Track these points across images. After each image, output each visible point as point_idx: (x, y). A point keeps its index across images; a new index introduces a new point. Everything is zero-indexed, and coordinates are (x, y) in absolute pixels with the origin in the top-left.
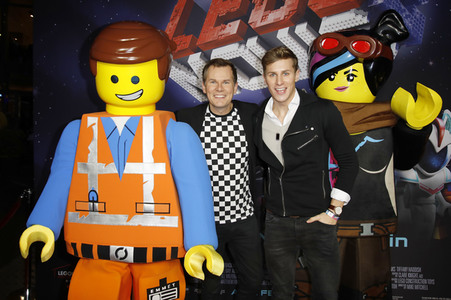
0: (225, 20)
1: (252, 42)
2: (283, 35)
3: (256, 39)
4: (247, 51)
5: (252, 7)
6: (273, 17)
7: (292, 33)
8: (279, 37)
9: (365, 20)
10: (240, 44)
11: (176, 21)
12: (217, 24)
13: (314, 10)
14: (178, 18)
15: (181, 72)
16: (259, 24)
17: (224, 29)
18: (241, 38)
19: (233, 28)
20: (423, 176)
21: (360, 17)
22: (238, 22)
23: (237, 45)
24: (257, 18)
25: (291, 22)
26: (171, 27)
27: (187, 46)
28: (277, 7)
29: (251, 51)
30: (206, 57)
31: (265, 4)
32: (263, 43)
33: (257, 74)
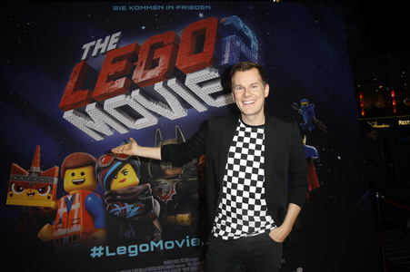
0: (113, 78)
1: (136, 93)
2: (158, 87)
3: (138, 91)
4: (132, 100)
5: (134, 67)
6: (150, 74)
7: (165, 85)
8: (155, 88)
9: (217, 75)
10: (127, 95)
11: (75, 80)
12: (108, 81)
13: (181, 69)
14: (76, 77)
15: (80, 118)
16: (140, 80)
17: (113, 84)
18: (127, 90)
19: (121, 83)
21: (213, 73)
22: (124, 79)
23: (124, 96)
24: (138, 76)
25: (164, 78)
26: (71, 84)
27: (85, 98)
28: (153, 67)
29: (135, 100)
30: (100, 106)
31: (144, 65)
32: (144, 93)
33: (141, 117)
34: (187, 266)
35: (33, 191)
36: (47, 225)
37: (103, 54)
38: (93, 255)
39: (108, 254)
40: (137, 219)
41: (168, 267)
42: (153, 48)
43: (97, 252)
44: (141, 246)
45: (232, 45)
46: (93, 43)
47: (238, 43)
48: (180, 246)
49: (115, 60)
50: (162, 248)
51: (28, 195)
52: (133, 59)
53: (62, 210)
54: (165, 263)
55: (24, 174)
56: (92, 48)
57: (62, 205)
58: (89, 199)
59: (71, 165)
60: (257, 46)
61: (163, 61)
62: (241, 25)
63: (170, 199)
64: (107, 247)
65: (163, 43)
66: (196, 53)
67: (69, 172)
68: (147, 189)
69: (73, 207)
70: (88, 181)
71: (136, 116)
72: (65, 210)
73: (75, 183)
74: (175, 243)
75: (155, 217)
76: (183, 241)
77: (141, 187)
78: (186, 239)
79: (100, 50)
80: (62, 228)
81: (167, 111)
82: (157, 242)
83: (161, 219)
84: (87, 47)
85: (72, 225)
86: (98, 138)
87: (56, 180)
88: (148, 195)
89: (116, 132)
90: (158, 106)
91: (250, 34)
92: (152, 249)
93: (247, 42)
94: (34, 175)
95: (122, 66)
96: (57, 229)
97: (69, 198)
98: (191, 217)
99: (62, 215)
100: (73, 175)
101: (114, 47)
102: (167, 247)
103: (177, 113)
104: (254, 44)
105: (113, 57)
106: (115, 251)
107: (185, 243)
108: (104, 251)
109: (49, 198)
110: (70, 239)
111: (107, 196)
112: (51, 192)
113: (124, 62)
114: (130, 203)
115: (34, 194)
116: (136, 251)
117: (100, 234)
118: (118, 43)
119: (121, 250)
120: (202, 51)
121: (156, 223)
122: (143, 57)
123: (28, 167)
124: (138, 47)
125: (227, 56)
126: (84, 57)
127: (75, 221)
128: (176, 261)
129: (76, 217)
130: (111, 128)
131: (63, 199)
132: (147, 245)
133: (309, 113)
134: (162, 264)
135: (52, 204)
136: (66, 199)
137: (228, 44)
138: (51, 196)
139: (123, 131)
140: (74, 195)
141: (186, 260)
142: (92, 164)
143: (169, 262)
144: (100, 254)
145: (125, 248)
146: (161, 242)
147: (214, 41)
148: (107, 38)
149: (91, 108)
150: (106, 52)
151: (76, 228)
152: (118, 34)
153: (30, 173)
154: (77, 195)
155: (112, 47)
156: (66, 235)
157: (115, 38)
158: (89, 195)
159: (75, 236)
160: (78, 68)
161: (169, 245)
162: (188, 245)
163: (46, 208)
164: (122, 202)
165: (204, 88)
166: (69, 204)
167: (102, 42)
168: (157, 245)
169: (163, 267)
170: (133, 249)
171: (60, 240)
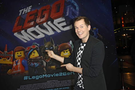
0: (30, 22)
1: (37, 27)
2: (45, 24)
4: (36, 29)
5: (37, 18)
6: (42, 20)
7: (47, 24)
8: (44, 25)
9: (64, 20)
10: (34, 27)
11: (17, 22)
12: (28, 23)
13: (52, 18)
15: (19, 35)
16: (39, 22)
17: (30, 24)
19: (32, 23)
21: (63, 19)
22: (33, 22)
24: (38, 21)
25: (47, 21)
26: (16, 24)
27: (21, 28)
28: (43, 18)
29: (37, 29)
30: (26, 31)
31: (40, 17)
32: (40, 27)
33: (39, 34)
34: (54, 83)
35: (5, 59)
36: (10, 70)
37: (26, 13)
38: (25, 79)
39: (29, 79)
40: (38, 67)
41: (48, 83)
42: (43, 11)
43: (26, 78)
44: (40, 76)
45: (70, 9)
46: (23, 10)
47: (72, 8)
48: (52, 76)
49: (30, 16)
50: (46, 77)
51: (4, 60)
52: (36, 15)
53: (15, 65)
54: (47, 81)
55: (2, 53)
56: (22, 11)
57: (14, 63)
58: (23, 61)
59: (17, 50)
60: (78, 9)
61: (46, 15)
62: (73, 1)
63: (49, 61)
64: (29, 77)
65: (46, 9)
66: (57, 12)
67: (16, 53)
68: (42, 58)
69: (18, 64)
70: (23, 55)
71: (38, 34)
72: (16, 65)
73: (18, 56)
74: (51, 75)
75: (44, 67)
76: (53, 75)
77: (40, 57)
78: (54, 74)
79: (25, 12)
80: (15, 70)
81: (48, 32)
82: (45, 75)
83: (46, 67)
84: (21, 11)
85: (18, 69)
86: (25, 42)
87: (12, 55)
88: (42, 60)
89: (31, 39)
90: (45, 31)
91: (76, 5)
92: (43, 77)
93: (75, 7)
94: (5, 54)
95: (32, 17)
96: (13, 71)
97: (17, 61)
98: (56, 67)
99: (14, 66)
100: (18, 53)
101: (30, 11)
102: (48, 77)
103: (51, 33)
104: (77, 8)
105: (30, 14)
106: (32, 78)
107: (54, 75)
108: (28, 78)
109: (10, 61)
110: (17, 74)
111: (29, 60)
112: (11, 59)
113: (33, 16)
114: (36, 62)
115: (5, 60)
116: (38, 78)
117: (27, 72)
118: (31, 10)
119: (33, 77)
120: (59, 12)
121: (44, 69)
122: (39, 14)
123: (3, 51)
124: (38, 11)
125: (68, 13)
126: (20, 15)
127: (19, 68)
128: (51, 81)
129: (19, 67)
130: (30, 38)
131: (15, 61)
132: (42, 76)
133: (96, 32)
134: (46, 82)
135: (11, 63)
136: (16, 61)
137: (68, 9)
138: (11, 60)
139: (33, 39)
140: (18, 60)
141: (54, 81)
142: (24, 50)
143: (49, 81)
144: (27, 79)
145: (35, 77)
146: (46, 75)
147: (63, 8)
148: (27, 8)
149: (23, 32)
150: (27, 13)
151: (19, 70)
152: (31, 6)
153: (4, 53)
154: (19, 60)
155: (29, 11)
156: (16, 72)
157: (30, 8)
158: (23, 60)
159: (19, 73)
160: (18, 18)
161: (49, 76)
162: (55, 76)
163: (10, 64)
164: (33, 62)
165: (60, 24)
166: (16, 63)
167: (26, 9)
168: (45, 76)
169: (47, 83)
170: (37, 77)
171: (14, 74)
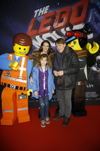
0: (46, 26)
1: (54, 32)
5: (54, 22)
6: (60, 25)
7: (65, 30)
8: (61, 31)
10: (51, 33)
11: (32, 26)
12: (44, 27)
13: (72, 23)
16: (56, 27)
17: (46, 28)
18: (51, 31)
19: (49, 28)
20: (98, 69)
22: (50, 26)
24: (55, 25)
25: (65, 27)
26: (30, 27)
27: (35, 33)
28: (61, 22)
29: (54, 35)
30: (41, 37)
31: (58, 21)
32: (57, 32)
42: (62, 13)
46: (38, 10)
47: (95, 13)
49: (47, 18)
52: (54, 18)
56: (38, 12)
61: (65, 20)
65: (66, 11)
66: (78, 16)
79: (41, 13)
84: (36, 12)
95: (49, 21)
105: (46, 17)
113: (50, 19)
118: (48, 11)
122: (57, 17)
124: (56, 13)
125: (90, 18)
126: (35, 16)
137: (91, 13)
148: (44, 8)
149: (38, 37)
150: (43, 14)
152: (48, 6)
155: (46, 12)
157: (47, 8)
160: (33, 21)
167: (42, 10)
